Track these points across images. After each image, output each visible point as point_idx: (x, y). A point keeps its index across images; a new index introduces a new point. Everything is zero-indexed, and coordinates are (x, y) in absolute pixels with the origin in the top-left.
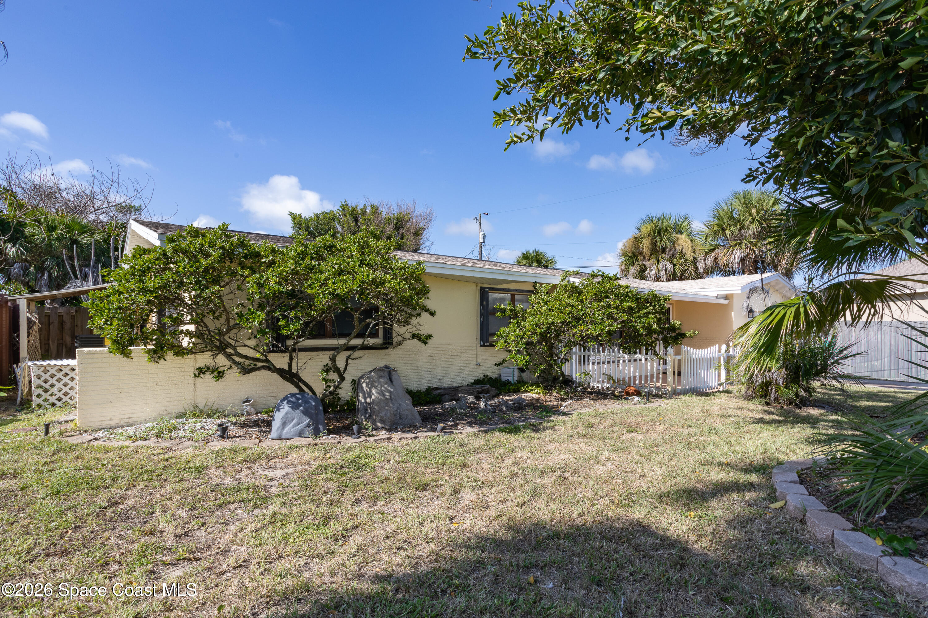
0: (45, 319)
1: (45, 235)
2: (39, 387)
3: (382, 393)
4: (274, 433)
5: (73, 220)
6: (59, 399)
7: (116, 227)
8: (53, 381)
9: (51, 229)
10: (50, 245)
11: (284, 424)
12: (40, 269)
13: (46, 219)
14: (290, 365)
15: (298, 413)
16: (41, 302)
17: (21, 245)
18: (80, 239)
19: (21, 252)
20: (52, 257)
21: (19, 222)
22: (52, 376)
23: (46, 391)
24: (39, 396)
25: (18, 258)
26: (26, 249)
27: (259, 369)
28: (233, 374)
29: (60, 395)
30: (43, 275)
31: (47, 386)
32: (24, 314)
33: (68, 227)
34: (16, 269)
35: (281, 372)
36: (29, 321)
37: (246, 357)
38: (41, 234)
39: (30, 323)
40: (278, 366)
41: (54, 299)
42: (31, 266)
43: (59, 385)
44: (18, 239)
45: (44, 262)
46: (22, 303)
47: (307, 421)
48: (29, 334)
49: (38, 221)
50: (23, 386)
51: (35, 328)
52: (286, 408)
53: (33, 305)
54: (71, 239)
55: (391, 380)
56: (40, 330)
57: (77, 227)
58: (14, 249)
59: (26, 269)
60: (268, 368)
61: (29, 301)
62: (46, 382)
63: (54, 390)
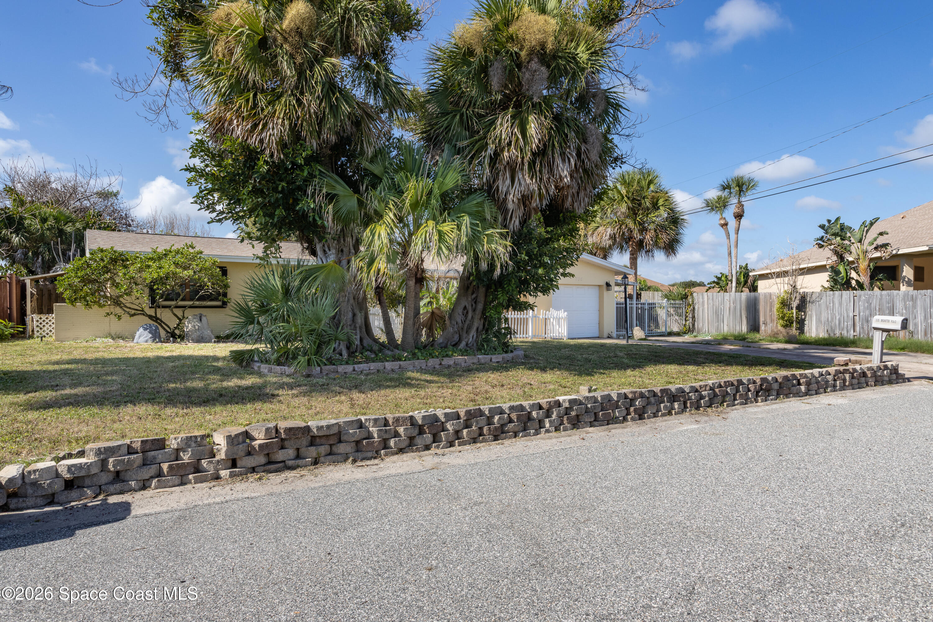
0: (41, 292)
1: (39, 227)
2: (38, 326)
3: (194, 326)
4: (135, 341)
5: (60, 213)
6: (47, 334)
7: (94, 216)
8: (44, 323)
9: (44, 220)
10: (43, 234)
11: (140, 337)
12: (36, 254)
13: (40, 213)
14: (156, 314)
15: (146, 332)
16: (37, 281)
17: (23, 235)
18: (65, 228)
19: (23, 241)
20: (45, 244)
21: (20, 217)
22: (44, 321)
23: (41, 329)
24: (38, 331)
25: (21, 246)
26: (26, 238)
27: (138, 314)
28: (125, 317)
29: (48, 331)
30: (38, 259)
31: (41, 326)
32: (29, 290)
33: (56, 218)
34: (19, 255)
35: (150, 317)
36: (32, 293)
37: (130, 308)
38: (36, 225)
39: (32, 294)
40: (149, 314)
41: (45, 279)
42: (29, 251)
43: (47, 326)
44: (20, 229)
45: (39, 248)
46: (28, 282)
47: (150, 335)
48: (31, 302)
49: (34, 215)
50: (29, 328)
51: (35, 298)
52: (141, 330)
53: (33, 282)
54: (58, 228)
55: (201, 320)
56: (37, 299)
57: (62, 218)
58: (17, 239)
59: (26, 254)
60: (144, 315)
61: (31, 280)
62: (41, 323)
63: (45, 329)
